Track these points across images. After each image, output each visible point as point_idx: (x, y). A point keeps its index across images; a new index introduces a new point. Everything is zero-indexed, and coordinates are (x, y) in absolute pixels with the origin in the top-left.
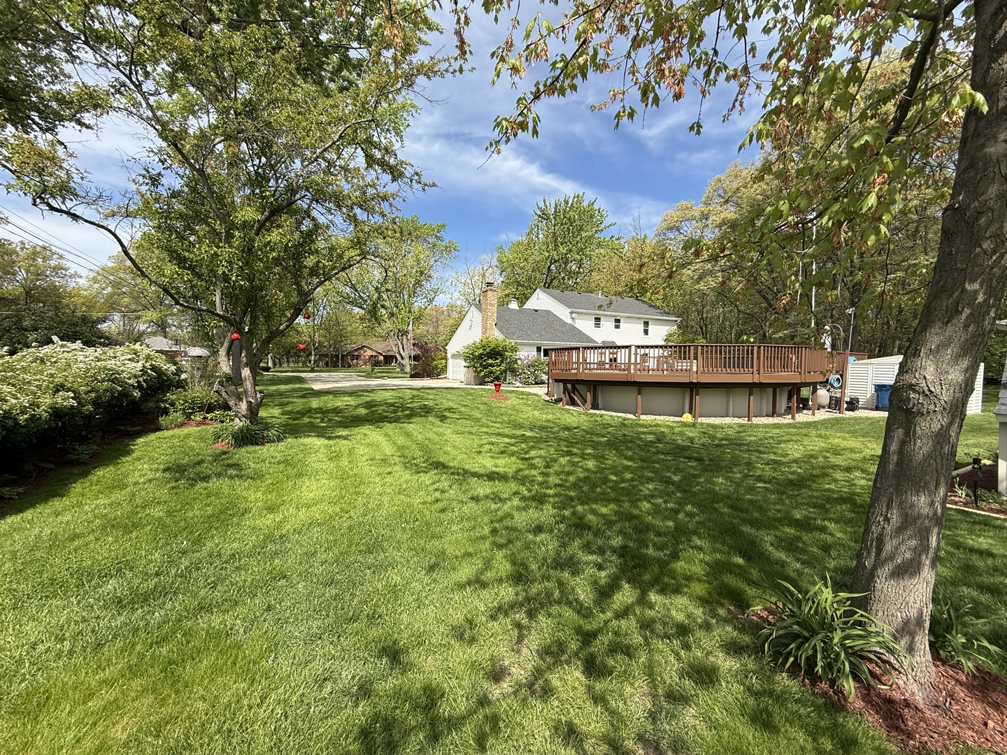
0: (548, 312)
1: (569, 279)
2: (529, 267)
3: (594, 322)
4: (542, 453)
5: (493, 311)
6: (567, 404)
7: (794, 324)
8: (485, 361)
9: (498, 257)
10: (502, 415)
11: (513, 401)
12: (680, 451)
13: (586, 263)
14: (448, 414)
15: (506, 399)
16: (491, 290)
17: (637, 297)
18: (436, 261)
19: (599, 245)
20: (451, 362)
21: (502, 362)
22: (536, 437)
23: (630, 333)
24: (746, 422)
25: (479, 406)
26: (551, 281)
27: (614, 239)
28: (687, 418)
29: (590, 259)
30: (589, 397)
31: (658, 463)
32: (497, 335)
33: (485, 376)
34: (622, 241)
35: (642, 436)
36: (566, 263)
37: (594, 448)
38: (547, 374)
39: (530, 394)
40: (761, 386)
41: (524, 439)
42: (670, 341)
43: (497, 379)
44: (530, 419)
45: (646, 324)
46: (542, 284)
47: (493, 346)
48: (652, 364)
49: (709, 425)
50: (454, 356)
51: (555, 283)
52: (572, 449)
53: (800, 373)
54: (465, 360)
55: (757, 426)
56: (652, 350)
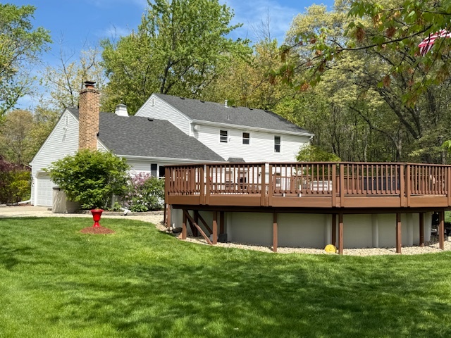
0: (166, 123)
1: (190, 85)
2: (142, 68)
3: (219, 136)
4: (151, 311)
5: (94, 120)
6: (189, 236)
7: (429, 143)
8: (82, 181)
9: (104, 53)
10: (100, 254)
11: (118, 234)
12: (329, 297)
13: (210, 69)
14: (19, 257)
15: (109, 231)
16: (92, 91)
17: (266, 109)
18: (20, 53)
19: (225, 48)
20: (36, 183)
21: (106, 182)
22: (144, 287)
23: (260, 149)
24: (394, 254)
25: (68, 243)
26: (170, 86)
27: (241, 42)
28: (330, 250)
29: (215, 62)
30: (215, 227)
31: (307, 317)
32: (99, 147)
33: (83, 201)
34: (250, 45)
35: (281, 276)
36: (187, 66)
37: (223, 300)
38: (163, 197)
39: (140, 223)
40: (408, 210)
41: (127, 290)
42: (303, 159)
43: (99, 204)
44: (139, 259)
45: (277, 139)
46: (159, 90)
47: (93, 162)
48: (284, 185)
49: (355, 258)
50: (42, 175)
51: (174, 88)
52: (193, 303)
53: (447, 196)
54: (55, 181)
55: (407, 258)
56: (283, 168)
